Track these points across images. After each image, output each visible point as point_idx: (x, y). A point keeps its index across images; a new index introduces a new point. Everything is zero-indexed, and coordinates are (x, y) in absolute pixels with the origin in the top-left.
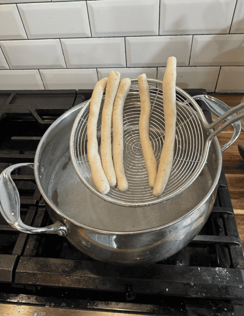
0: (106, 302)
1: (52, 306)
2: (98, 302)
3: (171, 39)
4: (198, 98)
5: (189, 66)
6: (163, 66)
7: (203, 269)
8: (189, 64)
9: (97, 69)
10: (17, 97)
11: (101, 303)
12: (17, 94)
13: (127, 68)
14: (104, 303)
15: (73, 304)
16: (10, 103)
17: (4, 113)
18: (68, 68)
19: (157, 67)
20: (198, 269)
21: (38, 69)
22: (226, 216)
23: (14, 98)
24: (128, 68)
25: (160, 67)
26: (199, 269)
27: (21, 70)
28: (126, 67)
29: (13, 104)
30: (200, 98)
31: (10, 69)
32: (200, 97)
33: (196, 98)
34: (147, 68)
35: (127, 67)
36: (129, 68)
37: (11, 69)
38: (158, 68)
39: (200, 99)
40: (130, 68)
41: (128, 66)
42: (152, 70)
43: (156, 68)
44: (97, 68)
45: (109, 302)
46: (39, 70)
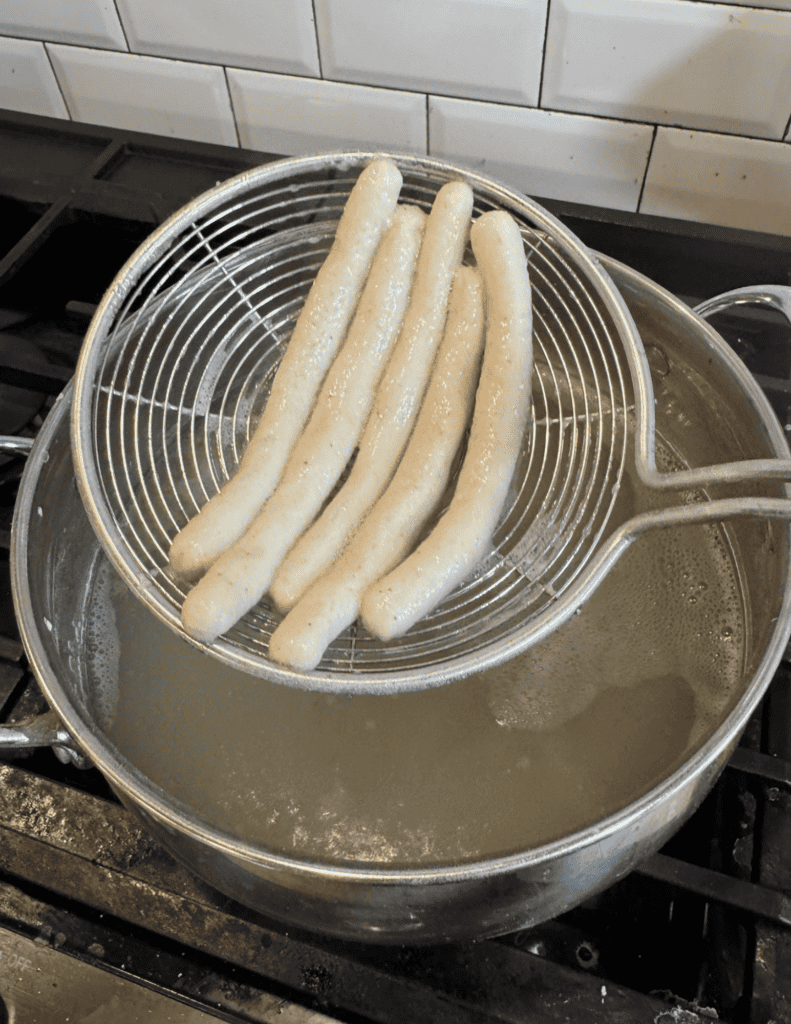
0: (243, 987)
1: (57, 945)
2: (214, 977)
3: (731, 18)
4: (766, 295)
5: (782, 141)
6: (679, 123)
7: (621, 996)
8: (786, 134)
9: (431, 97)
10: (130, 156)
11: (222, 983)
12: (131, 147)
13: (542, 112)
14: (233, 987)
15: (129, 958)
16: (98, 176)
17: (71, 207)
18: (325, 76)
19: (656, 125)
20: (600, 989)
21: (224, 67)
22: (773, 794)
23: (118, 160)
24: (546, 110)
25: (667, 126)
26: (604, 991)
27: (165, 61)
28: (536, 104)
29: (106, 179)
30: (776, 299)
31: (130, 52)
32: (777, 294)
33: (759, 294)
34: (616, 123)
35: (539, 107)
36: (547, 113)
37: (132, 50)
38: (660, 128)
39: (775, 305)
40: (552, 113)
41: (543, 104)
42: (636, 135)
43: (652, 128)
44: (428, 94)
45: (253, 991)
46: (228, 69)
